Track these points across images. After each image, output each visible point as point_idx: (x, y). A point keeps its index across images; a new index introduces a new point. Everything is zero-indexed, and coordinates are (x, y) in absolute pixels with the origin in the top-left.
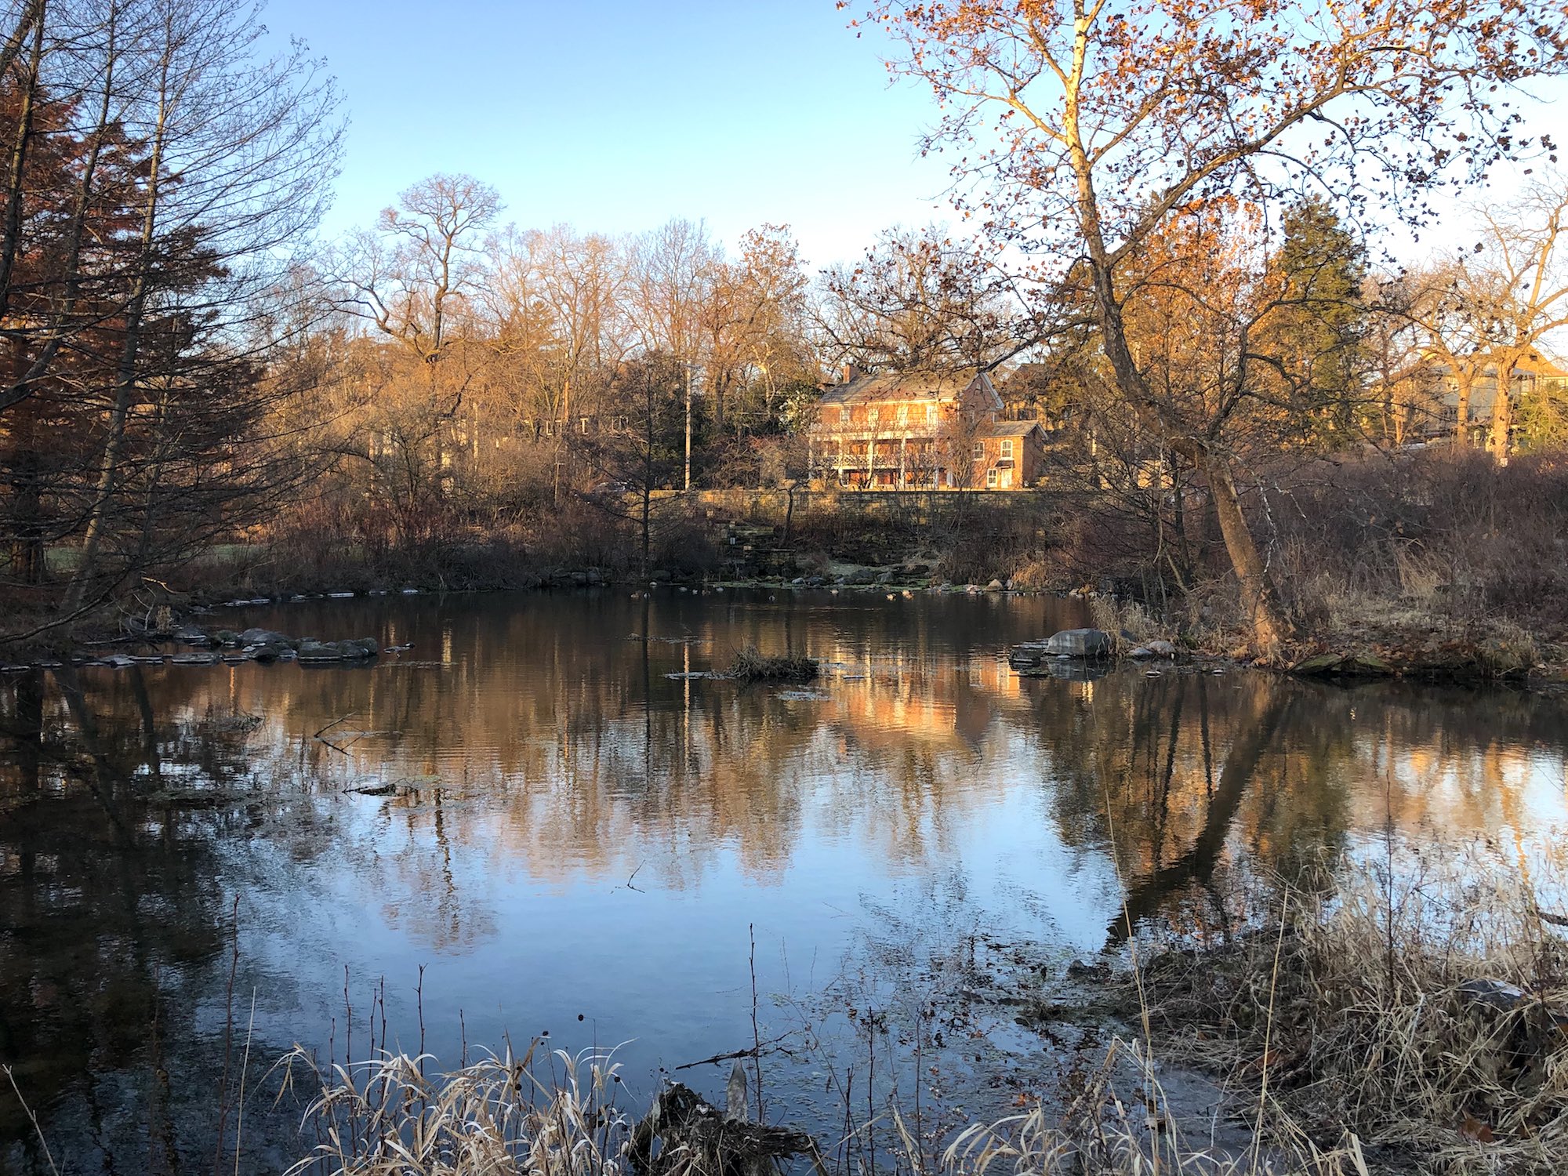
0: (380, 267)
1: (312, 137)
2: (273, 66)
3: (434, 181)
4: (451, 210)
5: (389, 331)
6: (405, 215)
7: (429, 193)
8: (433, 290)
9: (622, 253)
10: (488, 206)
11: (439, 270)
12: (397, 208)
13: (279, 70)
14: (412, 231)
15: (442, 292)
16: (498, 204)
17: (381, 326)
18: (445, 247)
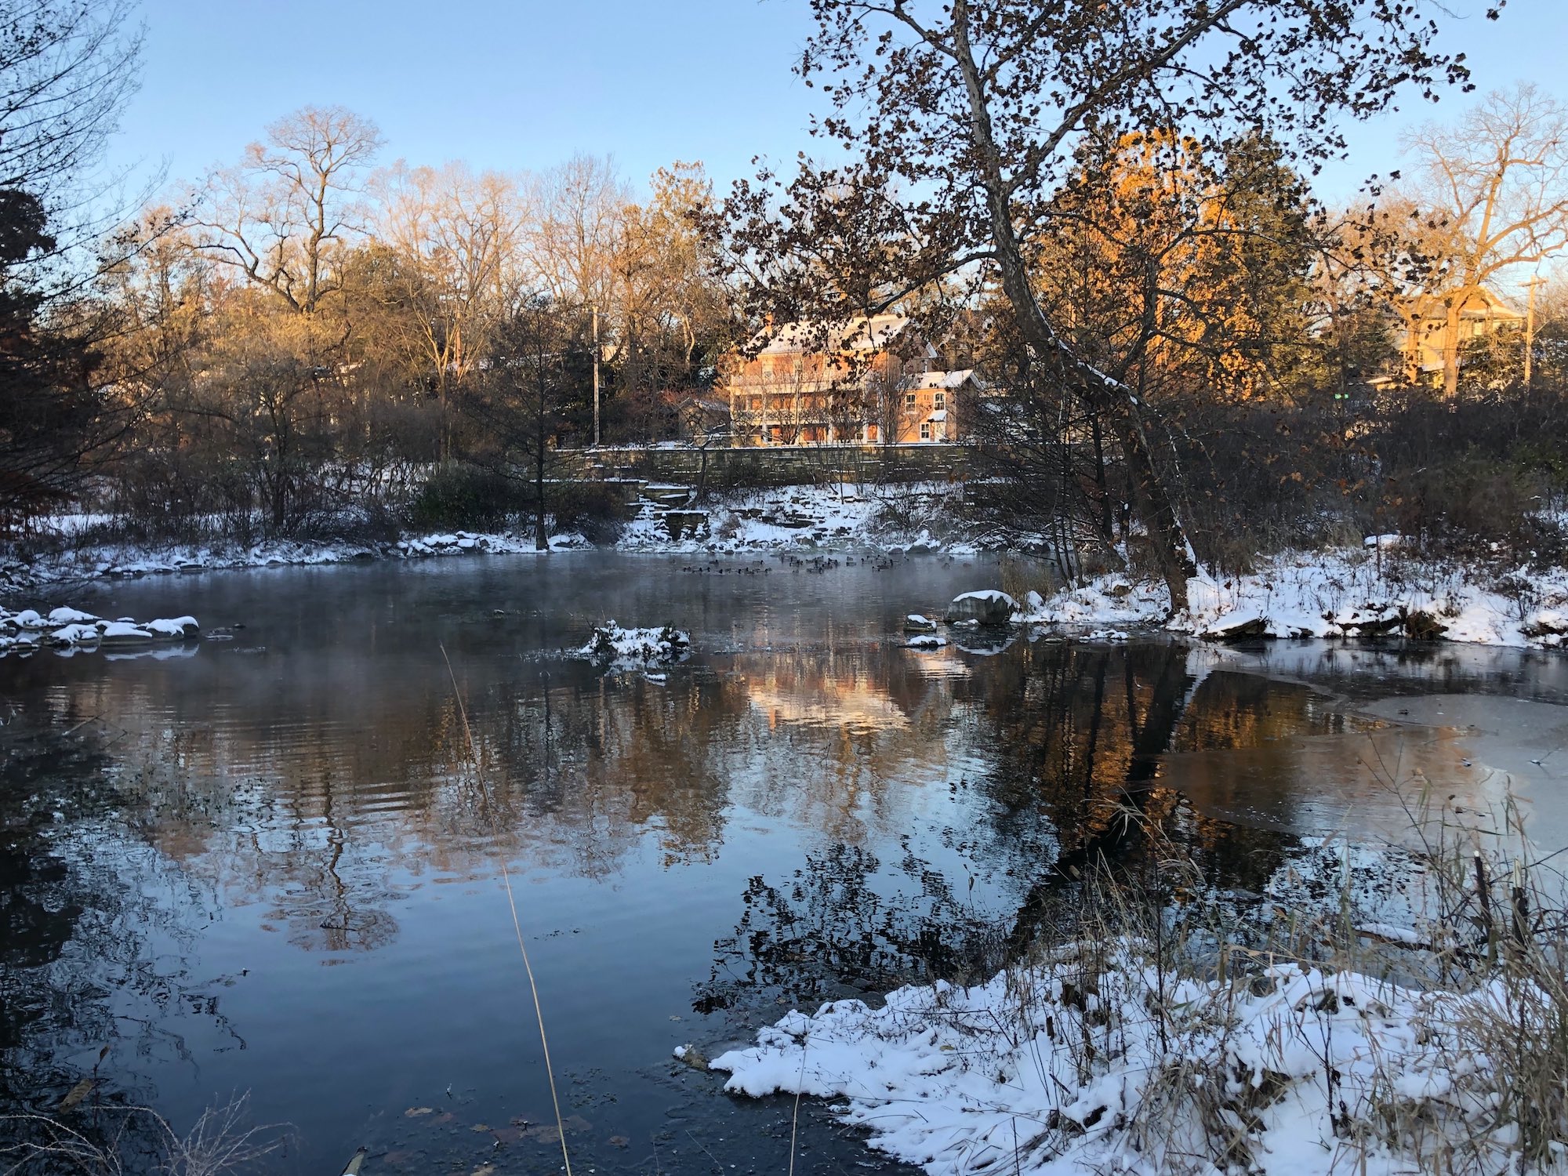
0: (247, 209)
3: (305, 113)
4: (326, 145)
5: (260, 280)
6: (274, 151)
8: (307, 234)
10: (365, 142)
11: (314, 212)
12: (264, 144)
14: (282, 168)
15: (319, 236)
16: (377, 139)
17: (252, 273)
18: (320, 186)
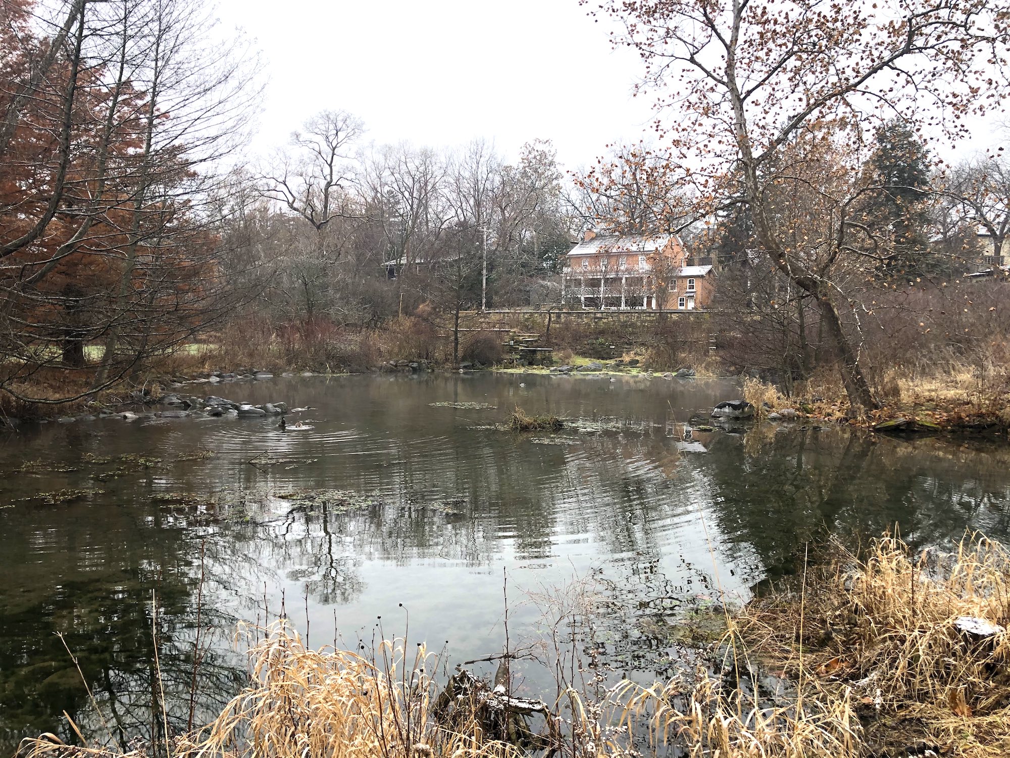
0: (289, 169)
1: (248, 87)
2: (224, 44)
3: (323, 114)
4: (335, 132)
5: (295, 209)
7: (321, 121)
8: (323, 184)
9: (443, 159)
10: (358, 129)
11: (327, 170)
12: (299, 131)
13: (227, 47)
14: (311, 145)
15: (329, 185)
16: (364, 128)
17: (291, 206)
18: (330, 156)
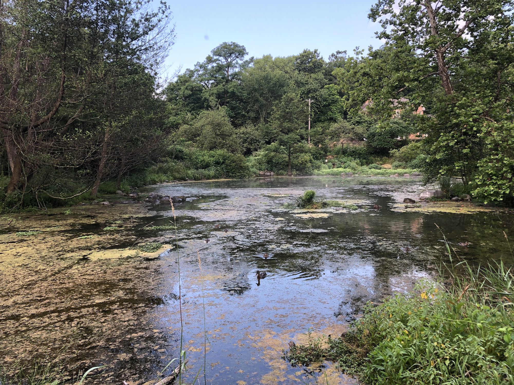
4: (229, 55)
7: (222, 49)
16: (245, 52)
